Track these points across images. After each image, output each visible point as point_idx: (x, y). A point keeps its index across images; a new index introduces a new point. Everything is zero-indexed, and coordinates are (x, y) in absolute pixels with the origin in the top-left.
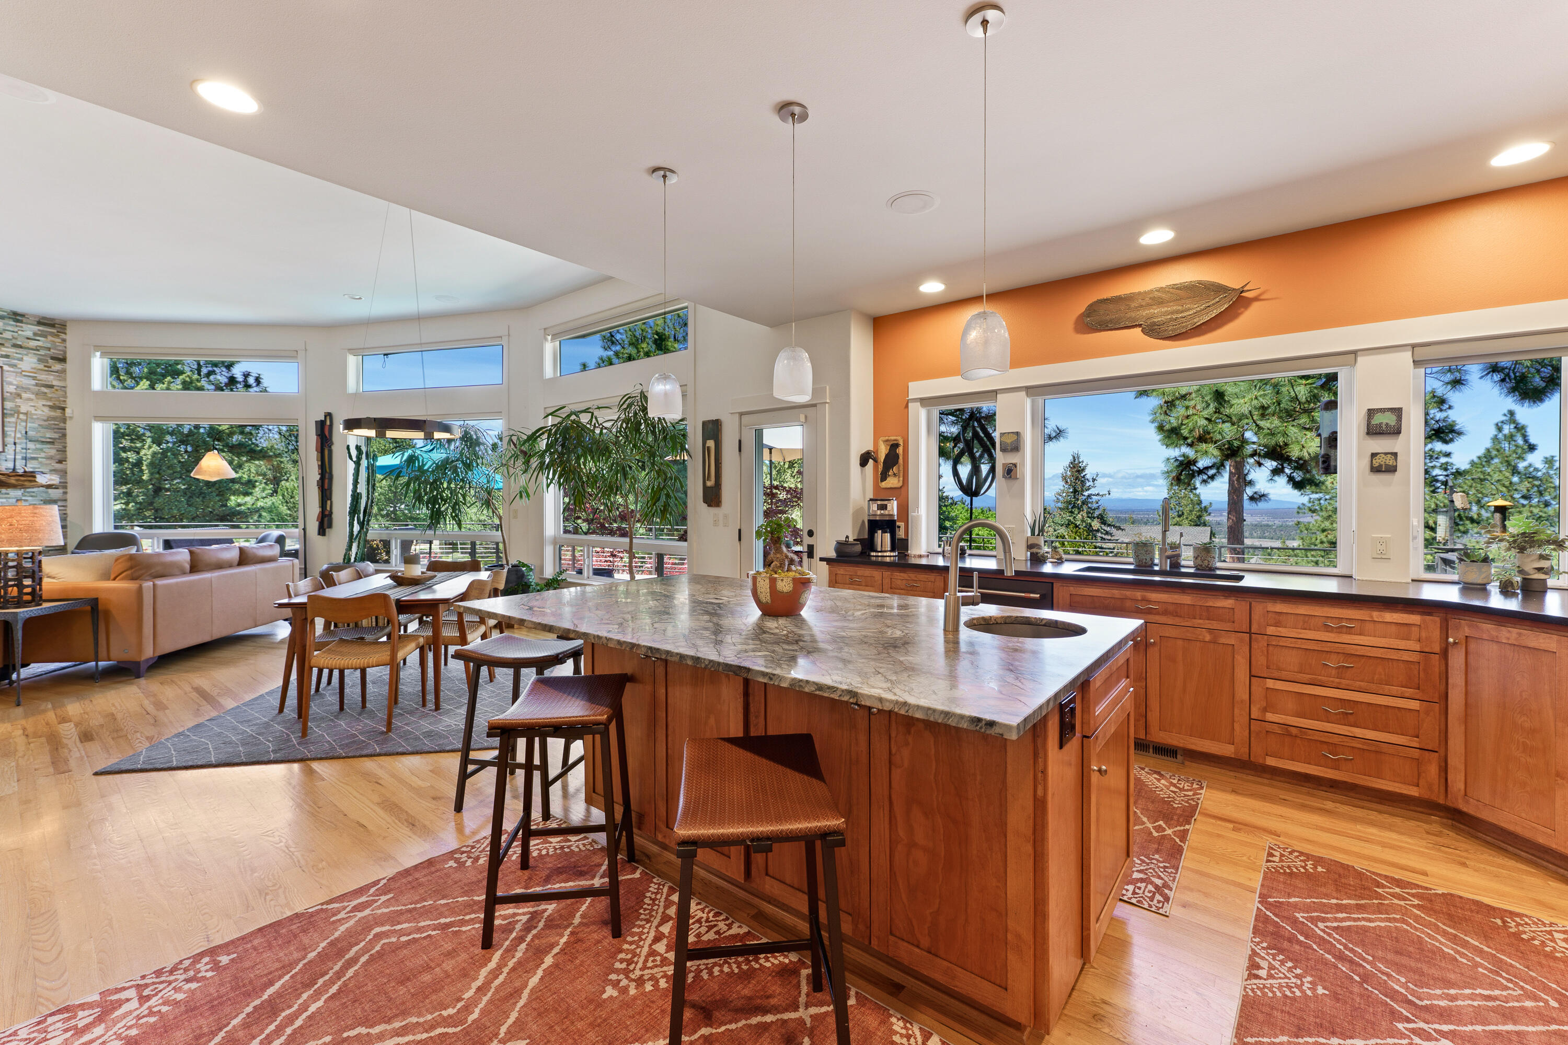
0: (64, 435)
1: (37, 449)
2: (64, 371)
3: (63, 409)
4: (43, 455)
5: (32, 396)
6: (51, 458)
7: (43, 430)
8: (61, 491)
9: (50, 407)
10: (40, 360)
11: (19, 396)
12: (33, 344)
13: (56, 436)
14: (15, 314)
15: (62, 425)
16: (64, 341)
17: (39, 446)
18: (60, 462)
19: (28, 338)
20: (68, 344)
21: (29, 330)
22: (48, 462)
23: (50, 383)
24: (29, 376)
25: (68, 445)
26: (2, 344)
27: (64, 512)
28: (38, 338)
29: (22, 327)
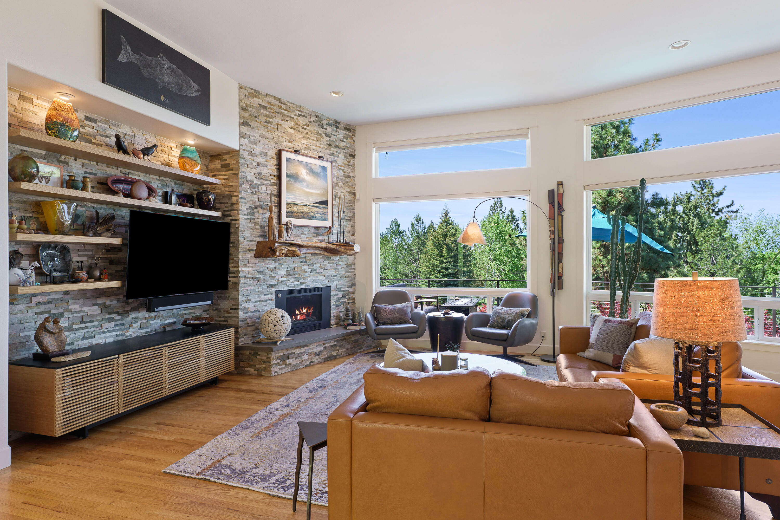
0: (354, 214)
1: (344, 225)
2: (354, 165)
3: (354, 194)
4: (346, 229)
5: (342, 185)
6: (350, 232)
7: (346, 211)
8: (353, 257)
9: (349, 193)
10: (345, 157)
11: (338, 184)
12: (343, 144)
13: (351, 215)
14: (336, 122)
15: (353, 206)
16: (354, 141)
17: (345, 223)
18: (353, 235)
19: (341, 141)
20: (356, 144)
21: (341, 134)
22: (349, 235)
23: (349, 175)
24: (341, 169)
25: (356, 222)
26: (330, 145)
27: (354, 273)
28: (345, 140)
29: (338, 132)
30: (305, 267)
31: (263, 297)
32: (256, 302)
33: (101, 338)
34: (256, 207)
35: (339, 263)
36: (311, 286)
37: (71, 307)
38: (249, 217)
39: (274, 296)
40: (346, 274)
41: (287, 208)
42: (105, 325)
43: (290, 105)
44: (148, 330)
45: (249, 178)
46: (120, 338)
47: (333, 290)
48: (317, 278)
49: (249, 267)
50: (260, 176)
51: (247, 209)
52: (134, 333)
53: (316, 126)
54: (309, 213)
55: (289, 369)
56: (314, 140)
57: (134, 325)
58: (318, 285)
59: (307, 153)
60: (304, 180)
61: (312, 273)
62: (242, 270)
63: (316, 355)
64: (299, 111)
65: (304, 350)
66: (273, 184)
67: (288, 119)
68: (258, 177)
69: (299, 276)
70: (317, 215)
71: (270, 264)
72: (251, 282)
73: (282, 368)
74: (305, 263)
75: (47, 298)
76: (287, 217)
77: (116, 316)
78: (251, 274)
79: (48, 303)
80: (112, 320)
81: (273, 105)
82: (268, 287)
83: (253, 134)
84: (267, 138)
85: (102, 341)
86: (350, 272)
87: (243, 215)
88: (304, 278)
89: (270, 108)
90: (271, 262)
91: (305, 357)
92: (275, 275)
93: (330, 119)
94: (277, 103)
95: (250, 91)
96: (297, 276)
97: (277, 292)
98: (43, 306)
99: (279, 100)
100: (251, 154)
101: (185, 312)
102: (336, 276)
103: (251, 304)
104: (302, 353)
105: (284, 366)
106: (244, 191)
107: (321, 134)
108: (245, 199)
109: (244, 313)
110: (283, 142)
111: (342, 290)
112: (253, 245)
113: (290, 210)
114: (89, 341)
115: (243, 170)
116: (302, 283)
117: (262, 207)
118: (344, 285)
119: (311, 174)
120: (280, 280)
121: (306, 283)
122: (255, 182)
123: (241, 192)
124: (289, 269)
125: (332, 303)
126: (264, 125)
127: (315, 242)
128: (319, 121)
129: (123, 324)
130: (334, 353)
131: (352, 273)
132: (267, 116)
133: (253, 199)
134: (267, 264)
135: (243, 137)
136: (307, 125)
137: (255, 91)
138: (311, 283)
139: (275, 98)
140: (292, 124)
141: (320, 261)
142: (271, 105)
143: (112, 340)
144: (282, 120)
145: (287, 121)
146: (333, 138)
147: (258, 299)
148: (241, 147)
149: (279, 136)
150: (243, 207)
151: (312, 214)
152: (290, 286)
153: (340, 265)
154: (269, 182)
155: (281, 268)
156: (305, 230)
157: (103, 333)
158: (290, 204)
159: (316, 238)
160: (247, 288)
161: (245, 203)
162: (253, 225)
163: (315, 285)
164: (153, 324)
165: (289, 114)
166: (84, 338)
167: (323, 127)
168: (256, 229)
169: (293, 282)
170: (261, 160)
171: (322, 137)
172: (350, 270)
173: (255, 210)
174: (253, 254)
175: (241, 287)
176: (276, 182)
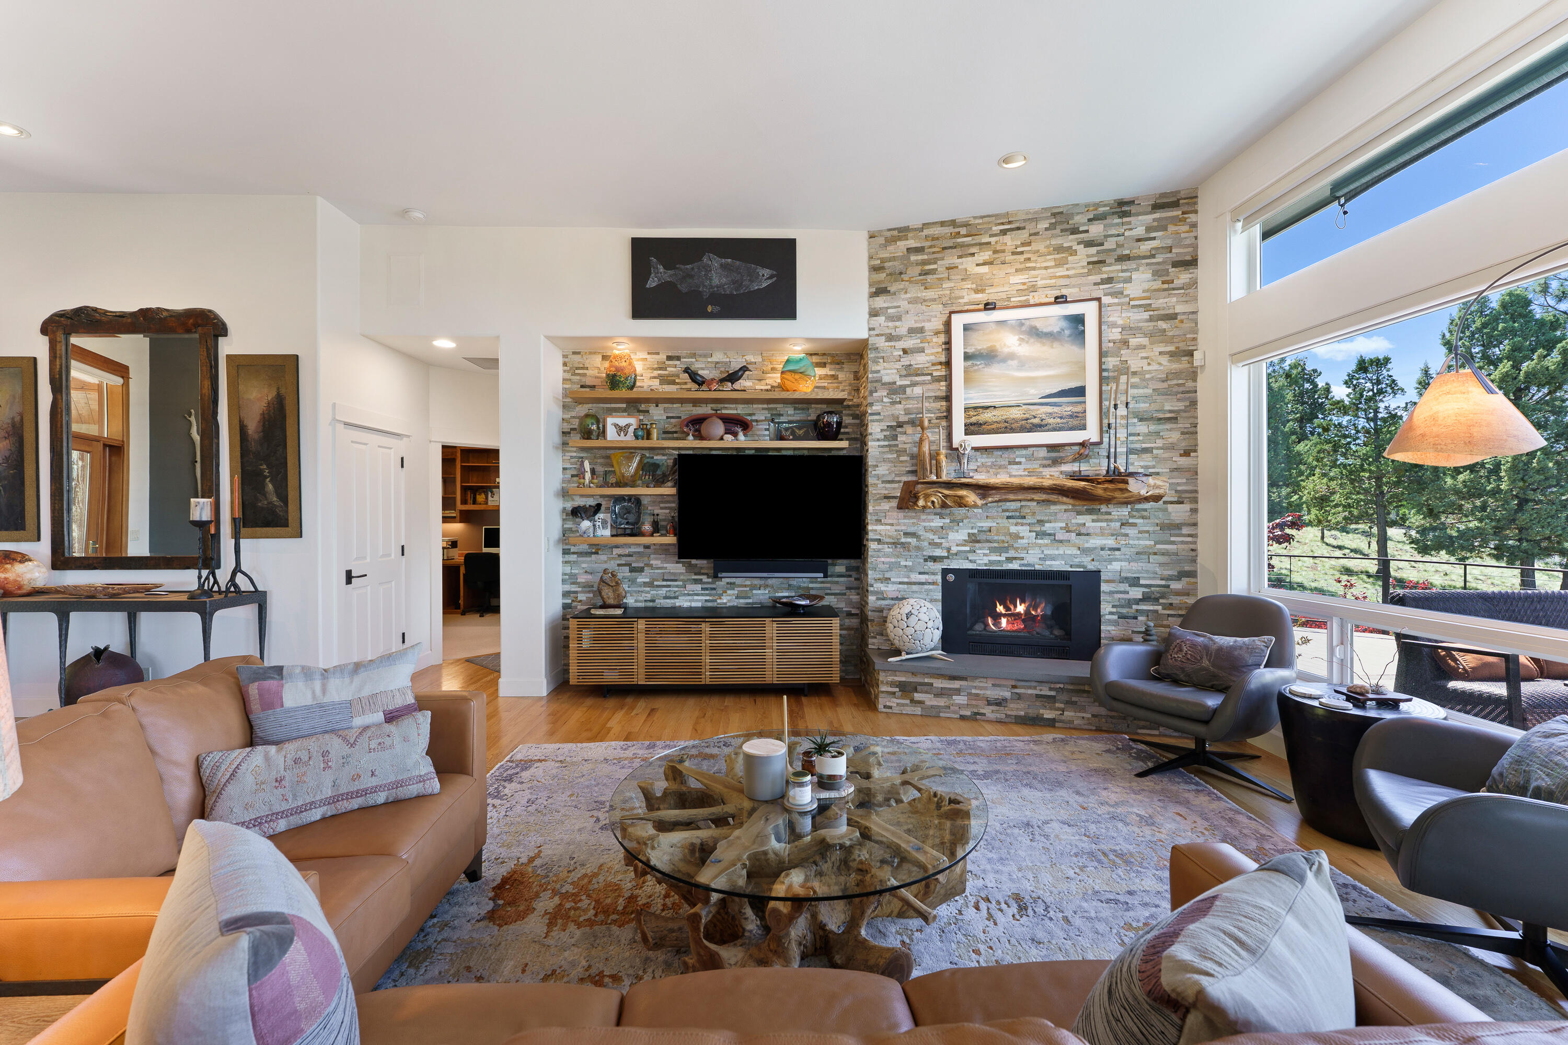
0: (1194, 403)
1: (1150, 434)
2: (1194, 283)
3: (1191, 353)
4: (1160, 443)
5: (1144, 341)
6: (1171, 447)
7: (1159, 399)
8: (1186, 507)
9: (1172, 354)
10: (1156, 274)
11: (1125, 343)
12: (1146, 247)
13: (1180, 406)
14: (1121, 203)
15: (1190, 384)
16: (1194, 226)
17: (1153, 428)
18: (1186, 453)
19: (1139, 240)
20: (1200, 231)
21: (1139, 225)
22: (1166, 455)
23: (1171, 311)
24: (1140, 306)
25: (1199, 421)
26: (1102, 262)
27: (1192, 546)
28: (1153, 235)
29: (1130, 223)
30: (1020, 528)
31: (915, 577)
32: (900, 583)
33: (686, 601)
34: (900, 425)
35: (1131, 521)
36: (1038, 567)
37: (652, 562)
38: (886, 443)
39: (939, 578)
40: (1158, 546)
41: (968, 417)
42: (691, 587)
43: (980, 221)
44: (750, 601)
45: (886, 379)
46: (710, 604)
47: (1107, 581)
48: (1056, 552)
49: (886, 524)
50: (910, 372)
51: (882, 430)
52: (729, 601)
53: (1053, 236)
54: (1027, 419)
55: (918, 710)
56: (1046, 268)
57: (729, 592)
58: (1057, 565)
59: (1028, 300)
60: (1012, 356)
61: (1040, 541)
62: (872, 530)
63: (989, 703)
64: (1003, 224)
65: (956, 684)
66: (937, 380)
67: (972, 250)
68: (904, 373)
69: (1001, 545)
70: (1051, 421)
71: (932, 521)
72: (891, 550)
73: (903, 705)
74: (1020, 521)
75: (627, 551)
76: (966, 434)
77: (704, 578)
78: (890, 537)
79: (629, 555)
80: (696, 581)
81: (938, 239)
82: (926, 560)
83: (895, 304)
84: (925, 301)
85: (686, 605)
86: (1173, 543)
87: (874, 441)
88: (1016, 549)
89: (931, 247)
90: (933, 517)
91: (960, 699)
92: (943, 541)
93: (1097, 205)
94: (948, 230)
95: (889, 234)
96: (996, 545)
97: (945, 572)
98: (624, 558)
99: (953, 223)
100: (890, 338)
101: (811, 585)
102: (1119, 549)
103: (890, 585)
104: (950, 689)
105: (908, 702)
106: (878, 401)
107: (1071, 247)
108: (879, 414)
109: (878, 599)
110: (963, 297)
111: (1142, 582)
112: (894, 488)
113: (974, 420)
114: (672, 601)
115: (875, 368)
116: (1010, 560)
117: (912, 423)
118: (1147, 572)
119: (1032, 340)
120: (954, 549)
121: (1022, 559)
122: (898, 383)
123: (871, 404)
124: (975, 531)
125: (1106, 608)
126: (917, 282)
127: (1053, 476)
128: (1061, 223)
129: (714, 589)
130: (1048, 714)
131: (1180, 546)
132: (924, 263)
133: (897, 412)
134: (924, 521)
135: (876, 315)
136: (1029, 244)
137: (900, 230)
138: (1037, 560)
139: (942, 224)
140: (986, 255)
141: (1066, 515)
142: (933, 239)
143: (699, 604)
144: (960, 257)
145: (973, 254)
146: (1110, 244)
147: (906, 580)
148: (872, 332)
149: (951, 289)
150: (875, 429)
151: (1036, 421)
152: (978, 562)
153: (1134, 525)
154: (929, 378)
155: (956, 528)
156: (1019, 456)
157: (689, 595)
158: (975, 408)
159: (1053, 469)
160: (883, 559)
161: (877, 421)
162: (895, 456)
163: (1050, 566)
164: (757, 595)
165: (978, 239)
166: (666, 598)
167: (1075, 231)
168: (902, 462)
169: (985, 555)
170: (910, 343)
171: (1075, 253)
172: (1173, 539)
173: (899, 430)
174: (894, 503)
175: (872, 556)
176: (944, 373)
